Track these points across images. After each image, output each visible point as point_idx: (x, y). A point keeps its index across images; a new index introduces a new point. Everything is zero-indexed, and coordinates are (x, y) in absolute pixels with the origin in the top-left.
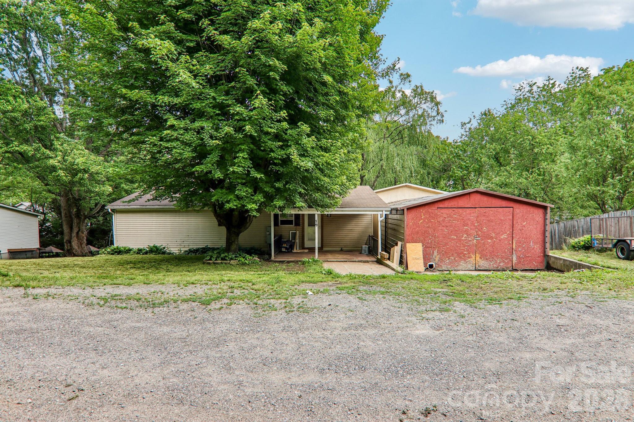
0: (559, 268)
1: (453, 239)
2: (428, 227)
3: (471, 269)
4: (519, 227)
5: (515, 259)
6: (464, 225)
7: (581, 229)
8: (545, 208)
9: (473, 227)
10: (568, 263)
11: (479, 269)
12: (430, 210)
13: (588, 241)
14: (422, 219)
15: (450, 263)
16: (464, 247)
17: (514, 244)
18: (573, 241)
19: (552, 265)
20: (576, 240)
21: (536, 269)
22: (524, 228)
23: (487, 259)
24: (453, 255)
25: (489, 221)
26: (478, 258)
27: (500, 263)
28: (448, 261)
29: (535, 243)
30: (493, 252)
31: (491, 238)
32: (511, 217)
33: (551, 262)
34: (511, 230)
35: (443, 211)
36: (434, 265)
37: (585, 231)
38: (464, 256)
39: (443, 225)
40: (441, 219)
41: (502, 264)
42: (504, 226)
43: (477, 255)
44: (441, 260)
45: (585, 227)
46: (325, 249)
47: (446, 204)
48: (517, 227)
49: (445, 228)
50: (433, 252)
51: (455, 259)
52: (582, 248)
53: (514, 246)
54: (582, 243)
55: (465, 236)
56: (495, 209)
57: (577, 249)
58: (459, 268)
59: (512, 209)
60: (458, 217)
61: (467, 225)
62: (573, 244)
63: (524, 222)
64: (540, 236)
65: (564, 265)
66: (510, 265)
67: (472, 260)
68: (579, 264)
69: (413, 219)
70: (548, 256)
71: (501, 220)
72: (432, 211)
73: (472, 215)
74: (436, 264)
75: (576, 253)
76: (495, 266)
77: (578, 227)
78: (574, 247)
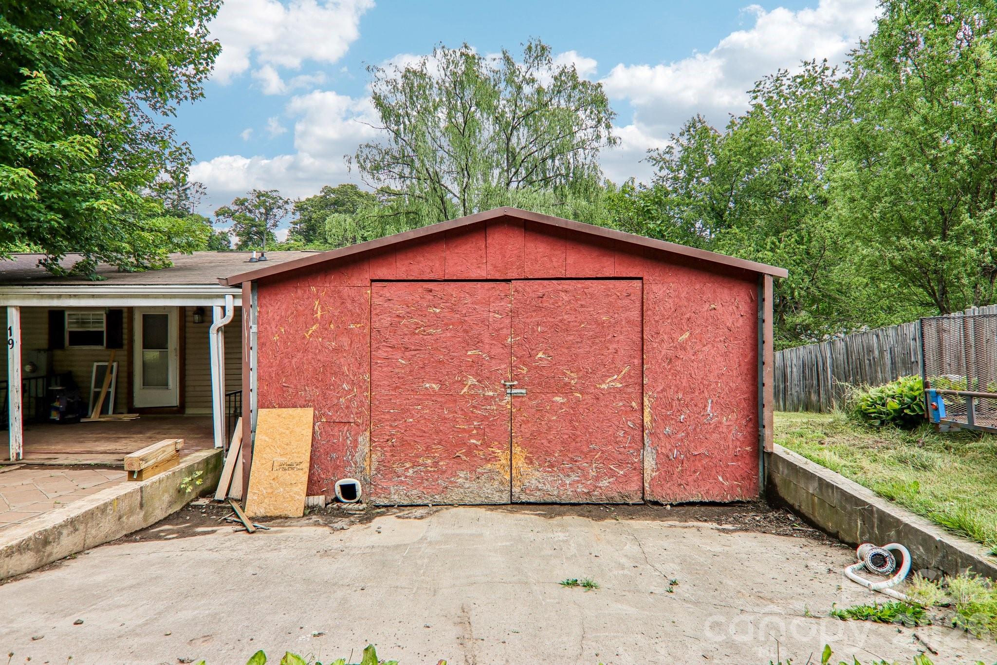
0: (804, 509)
1: (430, 395)
2: (336, 350)
3: (496, 498)
4: (665, 349)
5: (650, 463)
6: (467, 345)
7: (887, 357)
8: (755, 280)
9: (497, 350)
10: (835, 499)
11: (524, 498)
12: (346, 291)
13: (914, 398)
14: (315, 321)
15: (418, 481)
16: (469, 421)
17: (647, 411)
18: (863, 395)
19: (783, 492)
20: (874, 392)
21: (729, 499)
22: (681, 354)
23: (552, 466)
24: (428, 448)
25: (555, 327)
26: (520, 462)
27: (597, 478)
28: (410, 472)
29: (723, 407)
30: (574, 438)
31: (565, 389)
32: (635, 315)
33: (778, 480)
34: (637, 361)
35: (391, 291)
36: (359, 488)
37: (898, 360)
38: (469, 453)
39: (393, 342)
40: (386, 320)
41: (604, 483)
42: (612, 347)
43: (517, 450)
44: (385, 469)
45: (898, 349)
46: (190, 411)
47: (401, 268)
48: (659, 349)
49: (398, 355)
50: (356, 441)
51: (436, 464)
52: (894, 419)
53: (647, 419)
54: (894, 405)
55: (472, 380)
56: (579, 284)
57: (877, 423)
58: (454, 496)
59: (637, 284)
60: (446, 312)
61: (477, 342)
62: (864, 405)
63: (682, 332)
64: (739, 383)
65: (822, 502)
66: (633, 487)
67: (497, 466)
68: (883, 516)
69: (282, 321)
70: (770, 454)
71: (601, 324)
72: (353, 292)
73: (496, 305)
74: (365, 483)
75: (869, 438)
76: (581, 489)
77: (881, 352)
78: (865, 415)
